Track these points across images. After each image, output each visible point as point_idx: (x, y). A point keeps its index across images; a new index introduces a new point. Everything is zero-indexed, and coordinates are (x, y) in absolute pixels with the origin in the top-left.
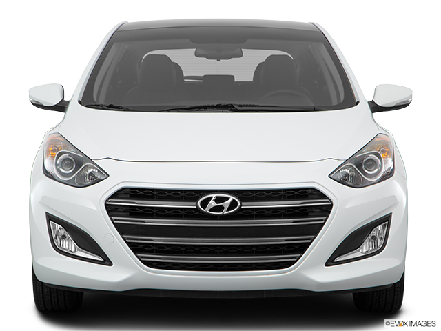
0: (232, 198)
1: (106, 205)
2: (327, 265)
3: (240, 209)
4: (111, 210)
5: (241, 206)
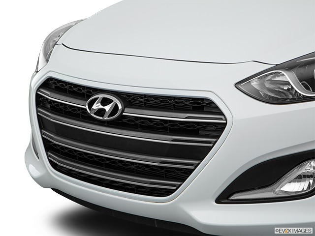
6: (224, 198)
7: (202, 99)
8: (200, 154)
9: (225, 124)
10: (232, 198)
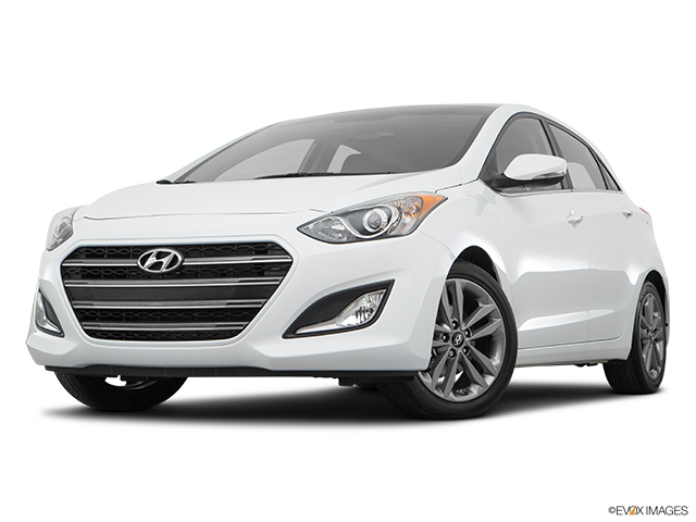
0: (174, 252)
1: (62, 267)
2: (284, 337)
3: (181, 267)
4: (66, 273)
5: (183, 262)
6: (291, 333)
7: (266, 243)
8: (267, 293)
9: (291, 263)
10: (299, 332)
